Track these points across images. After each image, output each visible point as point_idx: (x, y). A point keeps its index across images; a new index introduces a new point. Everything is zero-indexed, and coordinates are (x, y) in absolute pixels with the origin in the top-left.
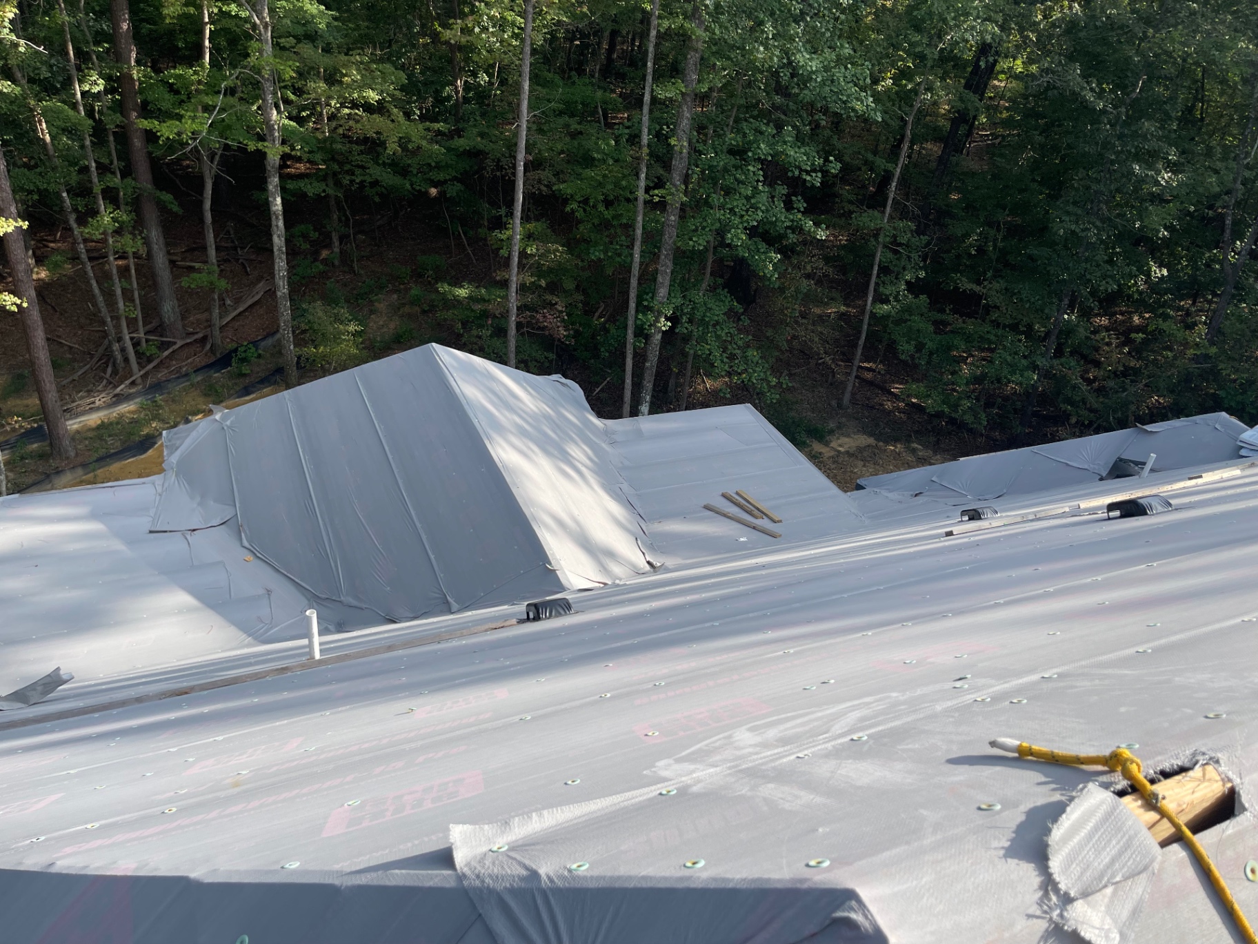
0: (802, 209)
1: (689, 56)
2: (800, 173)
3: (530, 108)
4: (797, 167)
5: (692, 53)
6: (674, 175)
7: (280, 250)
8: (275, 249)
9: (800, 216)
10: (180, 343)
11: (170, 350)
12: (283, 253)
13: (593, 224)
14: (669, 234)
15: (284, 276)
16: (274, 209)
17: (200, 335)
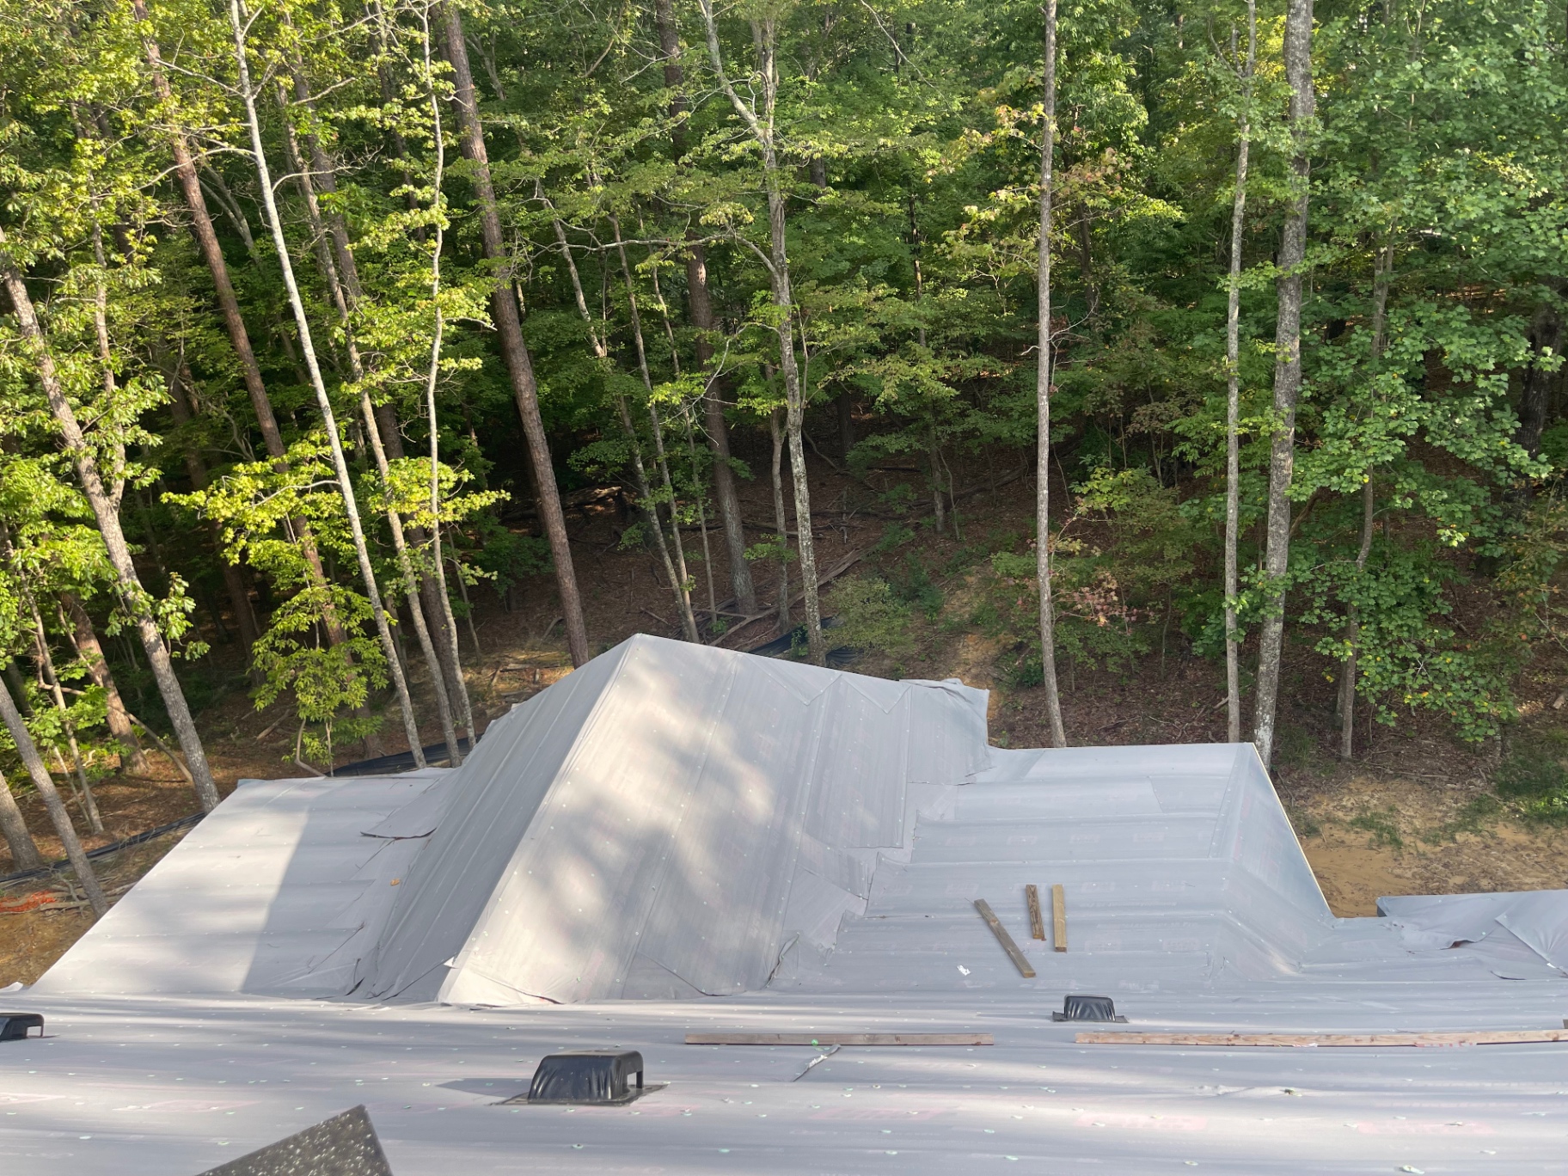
0: (1512, 432)
1: (1287, 227)
2: (1474, 376)
3: (1053, 327)
4: (1466, 367)
5: (1291, 222)
6: (1278, 395)
7: (802, 517)
8: (798, 515)
9: (1505, 442)
10: (749, 619)
11: (738, 627)
12: (806, 520)
13: (1215, 469)
14: (1278, 478)
15: (807, 546)
16: (795, 471)
17: (772, 611)
